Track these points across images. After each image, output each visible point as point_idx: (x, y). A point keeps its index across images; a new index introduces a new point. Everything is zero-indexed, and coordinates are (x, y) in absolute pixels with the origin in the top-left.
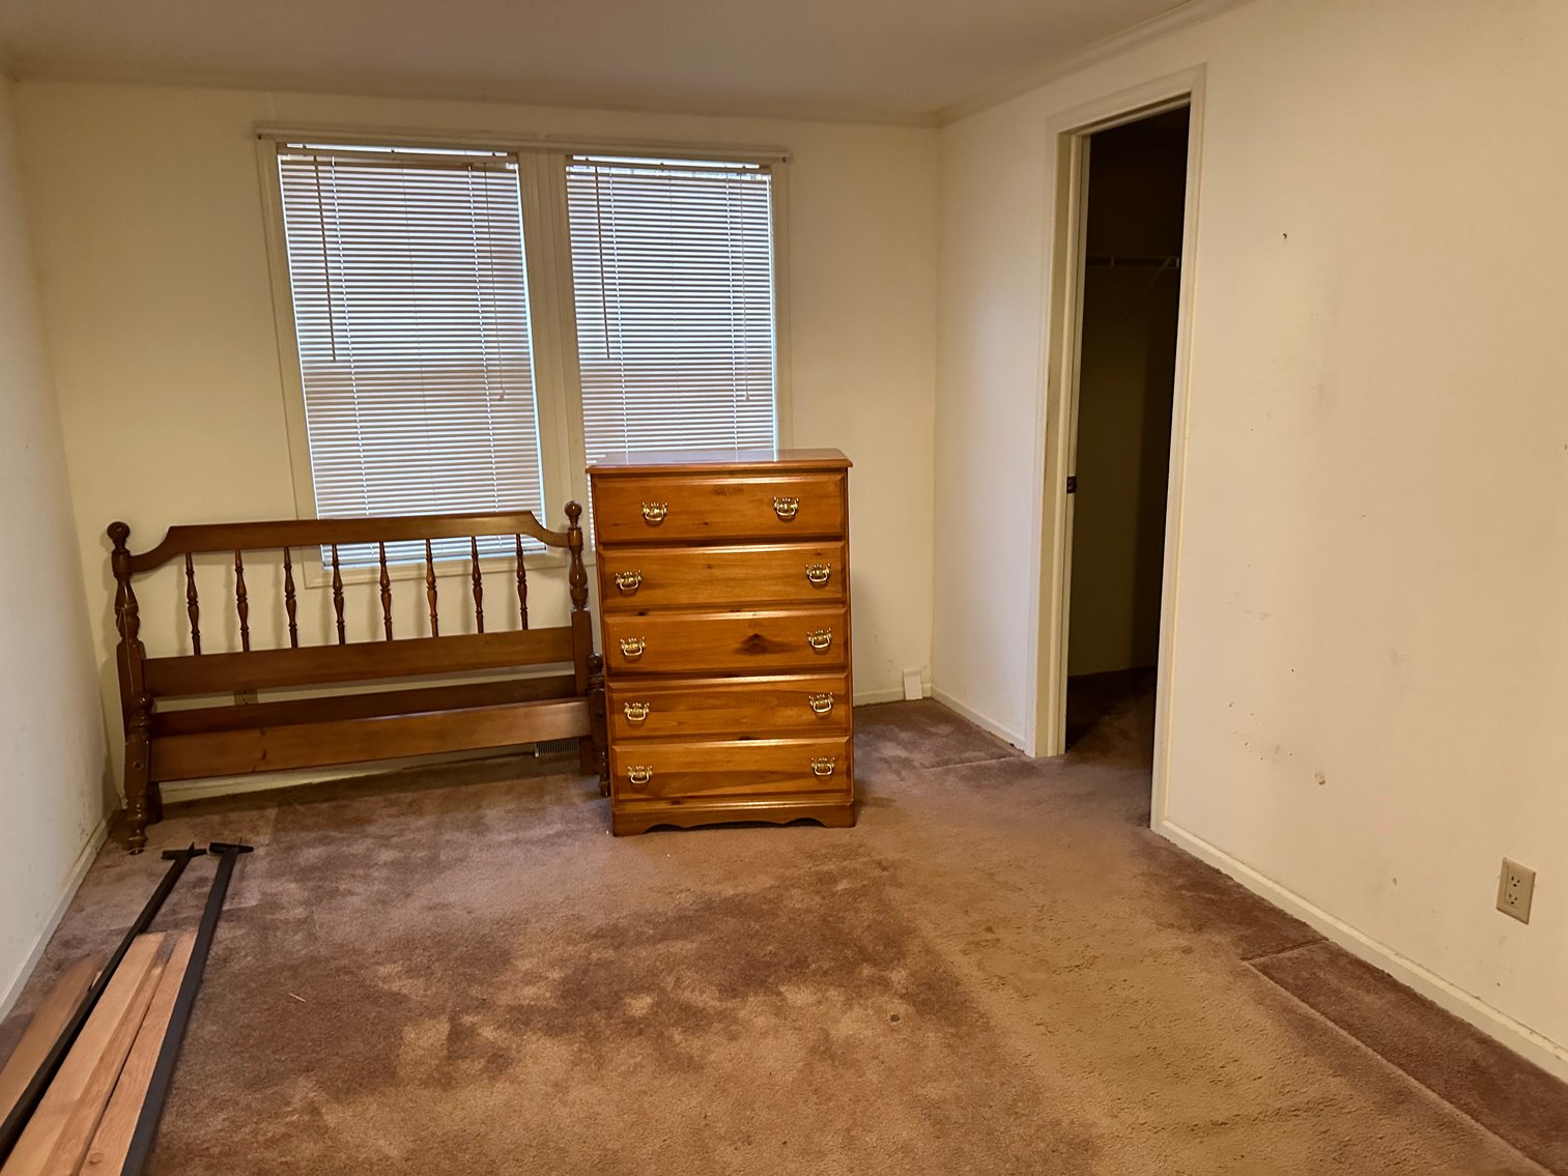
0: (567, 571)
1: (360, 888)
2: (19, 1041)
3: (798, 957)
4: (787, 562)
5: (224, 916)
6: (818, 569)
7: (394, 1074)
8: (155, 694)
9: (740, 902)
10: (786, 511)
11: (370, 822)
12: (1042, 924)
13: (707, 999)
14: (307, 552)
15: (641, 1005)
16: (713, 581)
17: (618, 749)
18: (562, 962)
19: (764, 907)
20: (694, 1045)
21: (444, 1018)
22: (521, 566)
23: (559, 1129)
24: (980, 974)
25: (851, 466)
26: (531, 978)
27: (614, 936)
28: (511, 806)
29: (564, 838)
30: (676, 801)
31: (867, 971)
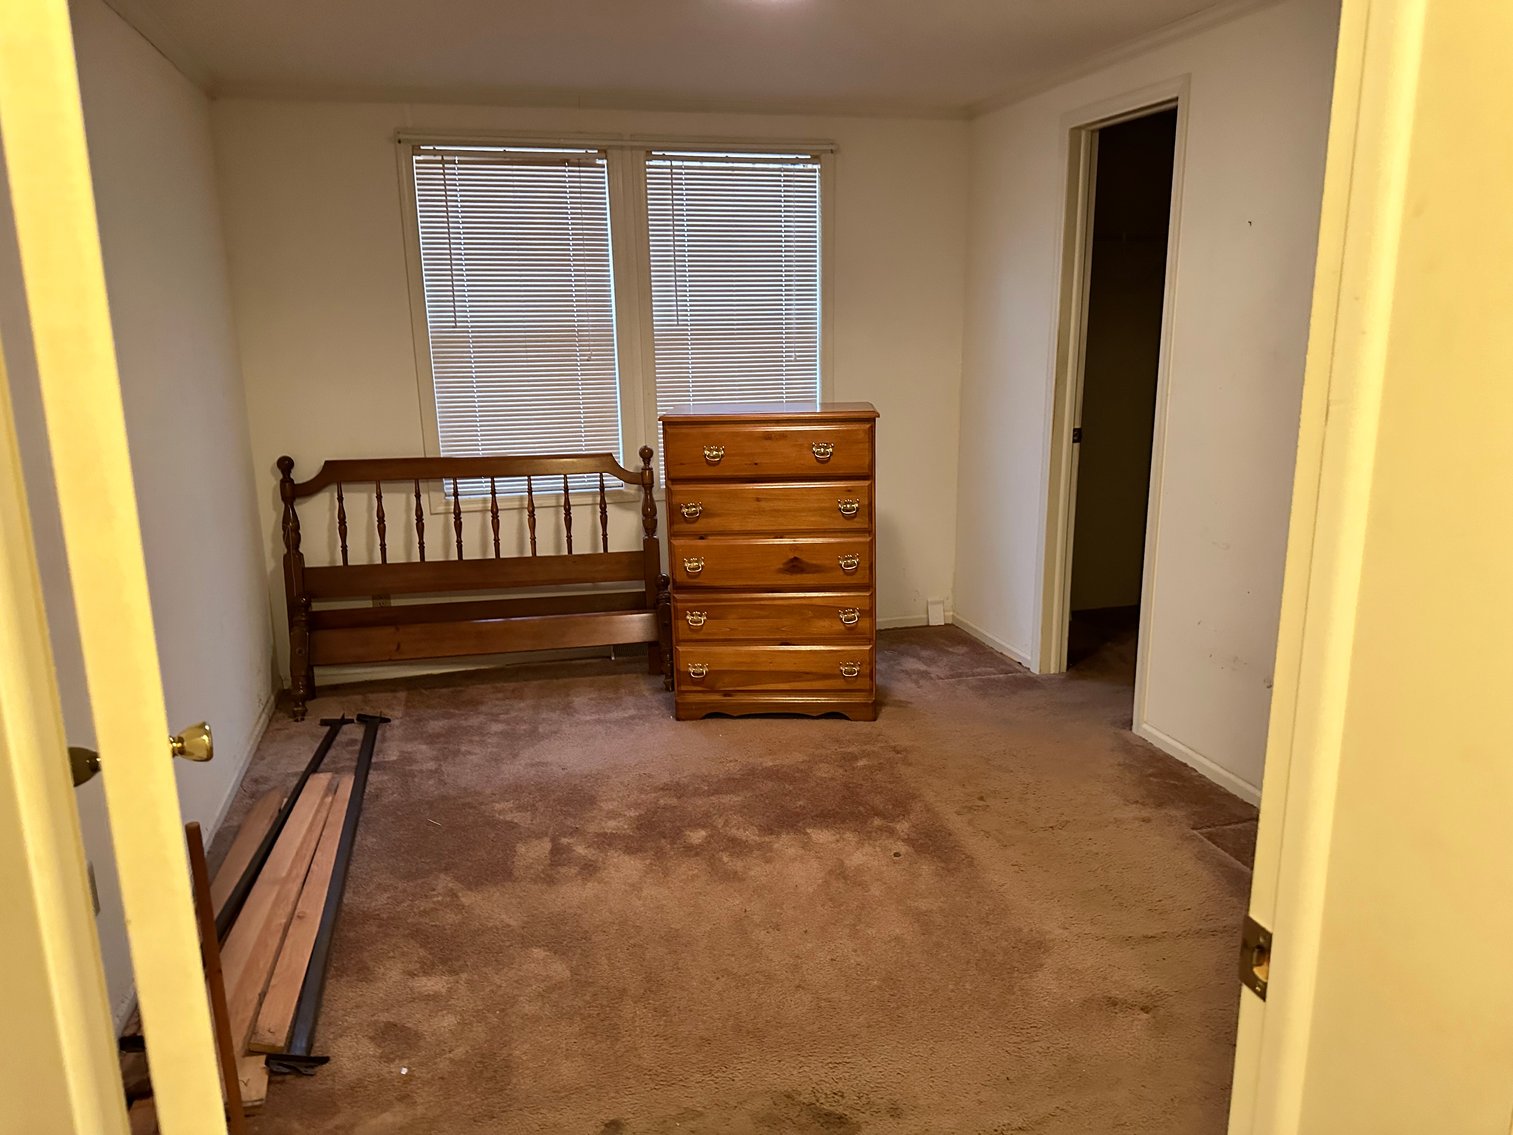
0: (640, 504)
1: (477, 750)
2: (232, 842)
3: (822, 811)
4: (822, 497)
5: (373, 766)
6: (849, 503)
7: (511, 874)
8: (313, 596)
9: (778, 770)
10: (822, 454)
11: (482, 703)
12: (1026, 796)
13: (750, 835)
14: (432, 484)
15: (697, 836)
16: (761, 512)
17: (680, 649)
18: (637, 805)
19: (797, 774)
20: (738, 865)
21: (547, 839)
22: (603, 499)
23: (635, 913)
24: (970, 829)
25: (879, 416)
26: (613, 815)
27: (677, 789)
28: (593, 696)
29: (637, 720)
30: (727, 694)
31: (877, 822)
